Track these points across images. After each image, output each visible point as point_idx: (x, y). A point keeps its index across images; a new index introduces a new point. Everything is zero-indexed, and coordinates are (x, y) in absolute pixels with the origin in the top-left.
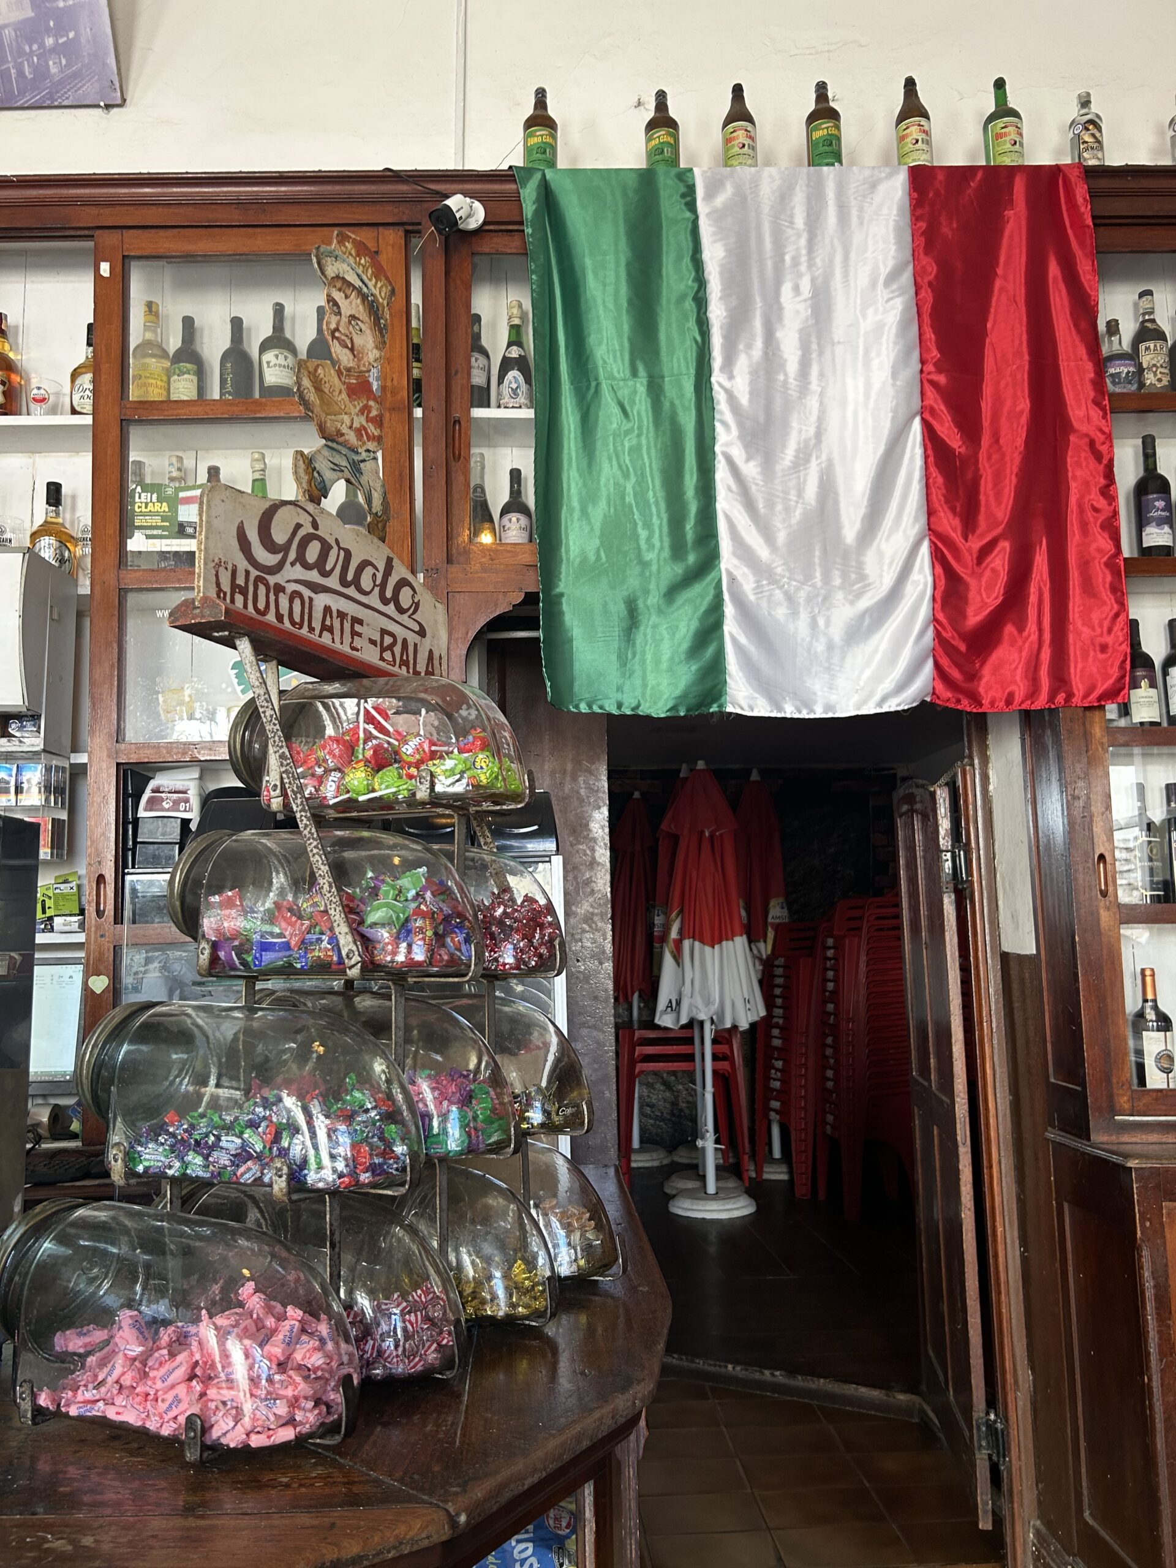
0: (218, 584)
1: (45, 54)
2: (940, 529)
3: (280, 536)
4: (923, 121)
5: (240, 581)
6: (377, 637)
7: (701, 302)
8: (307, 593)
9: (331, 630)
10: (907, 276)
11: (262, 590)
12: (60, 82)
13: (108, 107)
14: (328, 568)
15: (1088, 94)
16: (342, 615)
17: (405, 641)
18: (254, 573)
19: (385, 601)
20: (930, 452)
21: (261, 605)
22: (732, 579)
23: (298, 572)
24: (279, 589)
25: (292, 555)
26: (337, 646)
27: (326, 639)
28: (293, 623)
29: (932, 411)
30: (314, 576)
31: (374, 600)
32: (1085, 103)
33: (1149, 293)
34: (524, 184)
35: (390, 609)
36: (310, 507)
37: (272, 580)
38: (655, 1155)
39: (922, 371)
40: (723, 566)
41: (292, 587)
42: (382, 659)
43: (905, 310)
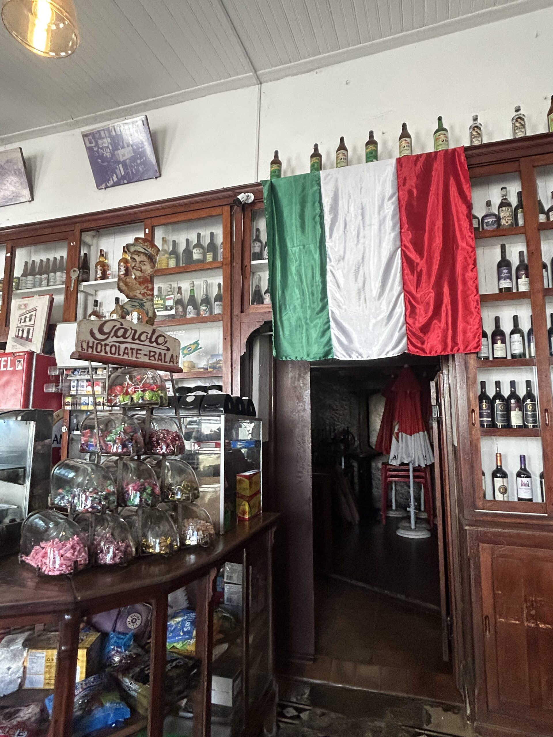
0: (82, 347)
1: (138, 165)
2: (407, 289)
3: (106, 329)
4: (407, 139)
5: (91, 345)
6: (148, 353)
7: (322, 217)
8: (117, 344)
9: (127, 354)
10: (395, 198)
11: (99, 346)
12: (143, 172)
13: (156, 178)
14: (127, 336)
15: (477, 116)
16: (132, 349)
17: (160, 354)
18: (96, 342)
19: (151, 342)
20: (404, 261)
21: (99, 350)
22: (333, 312)
23: (115, 339)
24: (106, 345)
25: (112, 334)
26: (130, 358)
27: (126, 357)
28: (111, 353)
29: (405, 246)
30: (121, 339)
31: (147, 343)
32: (475, 119)
33: (505, 188)
34: (264, 186)
35: (154, 344)
36: (121, 320)
37: (103, 343)
38: (400, 513)
39: (401, 232)
40: (330, 308)
41: (111, 344)
42: (150, 359)
43: (394, 210)
